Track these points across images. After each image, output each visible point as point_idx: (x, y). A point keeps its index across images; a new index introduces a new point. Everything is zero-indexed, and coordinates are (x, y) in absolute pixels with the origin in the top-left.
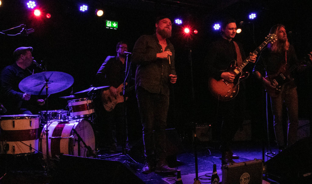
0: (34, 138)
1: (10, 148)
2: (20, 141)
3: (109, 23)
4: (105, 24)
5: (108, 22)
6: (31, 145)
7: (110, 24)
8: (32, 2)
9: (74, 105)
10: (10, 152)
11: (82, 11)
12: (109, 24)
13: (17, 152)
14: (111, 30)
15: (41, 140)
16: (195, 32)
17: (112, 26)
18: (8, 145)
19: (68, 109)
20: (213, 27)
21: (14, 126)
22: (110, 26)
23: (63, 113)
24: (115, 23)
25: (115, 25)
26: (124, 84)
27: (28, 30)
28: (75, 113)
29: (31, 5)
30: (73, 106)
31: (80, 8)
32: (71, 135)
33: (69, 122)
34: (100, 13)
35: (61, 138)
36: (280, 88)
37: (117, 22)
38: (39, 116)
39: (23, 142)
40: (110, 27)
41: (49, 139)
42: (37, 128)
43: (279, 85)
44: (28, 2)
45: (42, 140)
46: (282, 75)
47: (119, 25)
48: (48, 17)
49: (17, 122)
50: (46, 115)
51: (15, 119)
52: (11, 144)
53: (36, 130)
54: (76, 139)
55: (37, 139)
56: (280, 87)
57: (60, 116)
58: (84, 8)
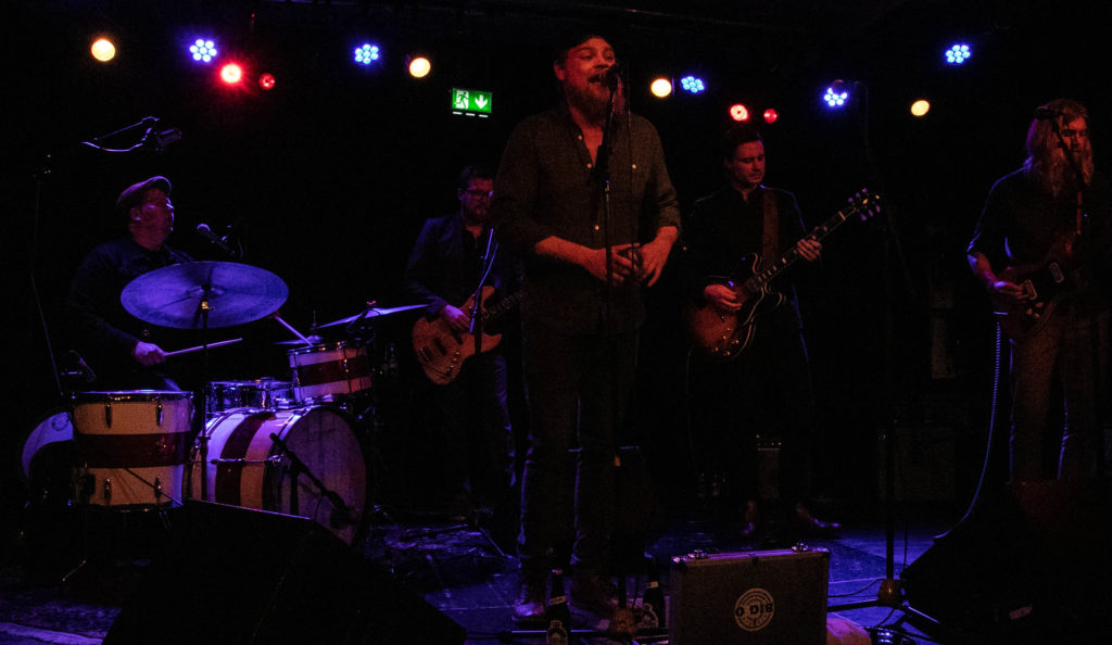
0: (171, 461)
1: (99, 486)
2: (126, 468)
3: (463, 97)
4: (449, 100)
5: (460, 93)
6: (157, 483)
7: (466, 101)
8: (205, 41)
9: (303, 364)
10: (96, 499)
11: (362, 62)
12: (462, 101)
13: (118, 498)
14: (470, 121)
15: (189, 469)
16: (767, 115)
17: (474, 108)
18: (92, 479)
19: (289, 378)
20: (823, 97)
21: (109, 421)
22: (467, 107)
23: (274, 390)
24: (481, 97)
25: (482, 103)
26: (474, 298)
27: (164, 133)
28: (306, 388)
29: (203, 51)
30: (300, 368)
31: (355, 55)
32: (272, 454)
33: (278, 415)
34: (420, 67)
35: (244, 464)
36: (1041, 311)
37: (490, 94)
38: (188, 396)
39: (131, 469)
40: (464, 111)
41: (209, 465)
42: (182, 430)
43: (1037, 301)
44: (194, 44)
45: (191, 467)
46: (1055, 266)
47: (495, 104)
48: (267, 85)
49: (118, 410)
50: (221, 394)
51: (113, 400)
52: (101, 474)
53: (177, 435)
54: (286, 467)
55: (177, 465)
56: (1040, 305)
57: (264, 397)
58: (367, 54)
